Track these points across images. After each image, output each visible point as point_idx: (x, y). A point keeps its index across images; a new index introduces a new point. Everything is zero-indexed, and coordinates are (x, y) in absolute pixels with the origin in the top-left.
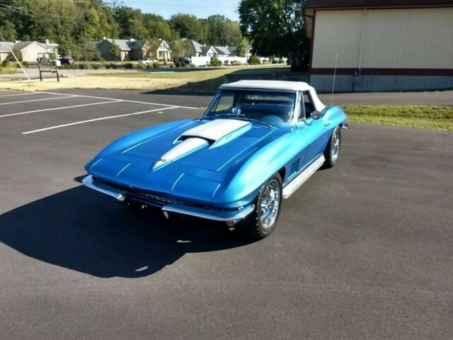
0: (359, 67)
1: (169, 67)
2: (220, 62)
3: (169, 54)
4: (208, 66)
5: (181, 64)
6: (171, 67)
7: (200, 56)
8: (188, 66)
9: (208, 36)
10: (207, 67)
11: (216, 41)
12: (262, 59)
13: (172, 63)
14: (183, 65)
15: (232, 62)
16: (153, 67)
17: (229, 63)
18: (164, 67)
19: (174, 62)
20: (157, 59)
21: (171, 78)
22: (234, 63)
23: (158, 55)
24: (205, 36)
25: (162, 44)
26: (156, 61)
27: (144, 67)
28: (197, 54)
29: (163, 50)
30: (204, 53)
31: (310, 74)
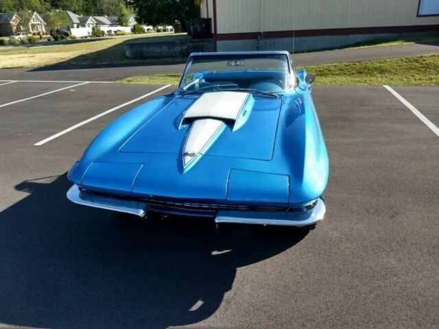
0: (262, 31)
1: (46, 40)
2: (103, 32)
3: (43, 27)
4: (91, 37)
5: (60, 37)
6: (49, 40)
7: (78, 27)
8: (68, 39)
9: (83, 6)
10: (89, 38)
11: (93, 11)
12: (146, 28)
13: (49, 36)
14: (62, 38)
15: (115, 32)
16: (27, 42)
17: (113, 33)
18: (41, 41)
19: (51, 35)
20: (30, 33)
21: (57, 52)
22: (118, 33)
23: (31, 28)
24: (79, 6)
25: (34, 16)
26: (30, 35)
27: (17, 43)
28: (75, 26)
29: (35, 23)
30: (82, 24)
31: (216, 40)
